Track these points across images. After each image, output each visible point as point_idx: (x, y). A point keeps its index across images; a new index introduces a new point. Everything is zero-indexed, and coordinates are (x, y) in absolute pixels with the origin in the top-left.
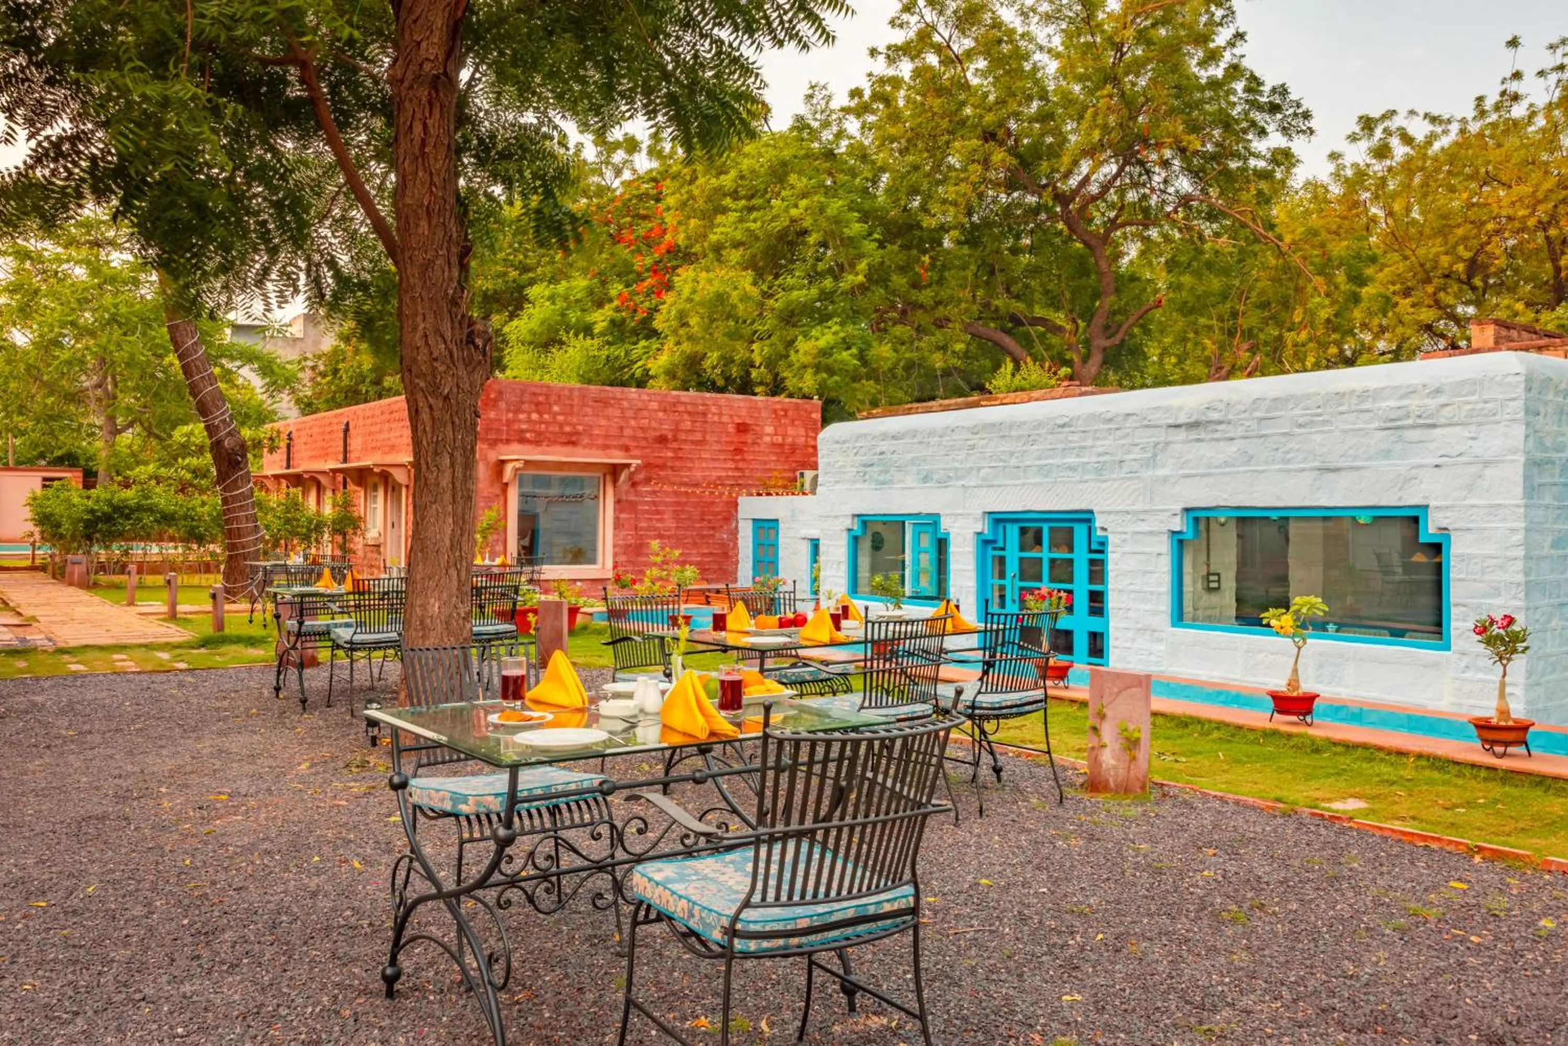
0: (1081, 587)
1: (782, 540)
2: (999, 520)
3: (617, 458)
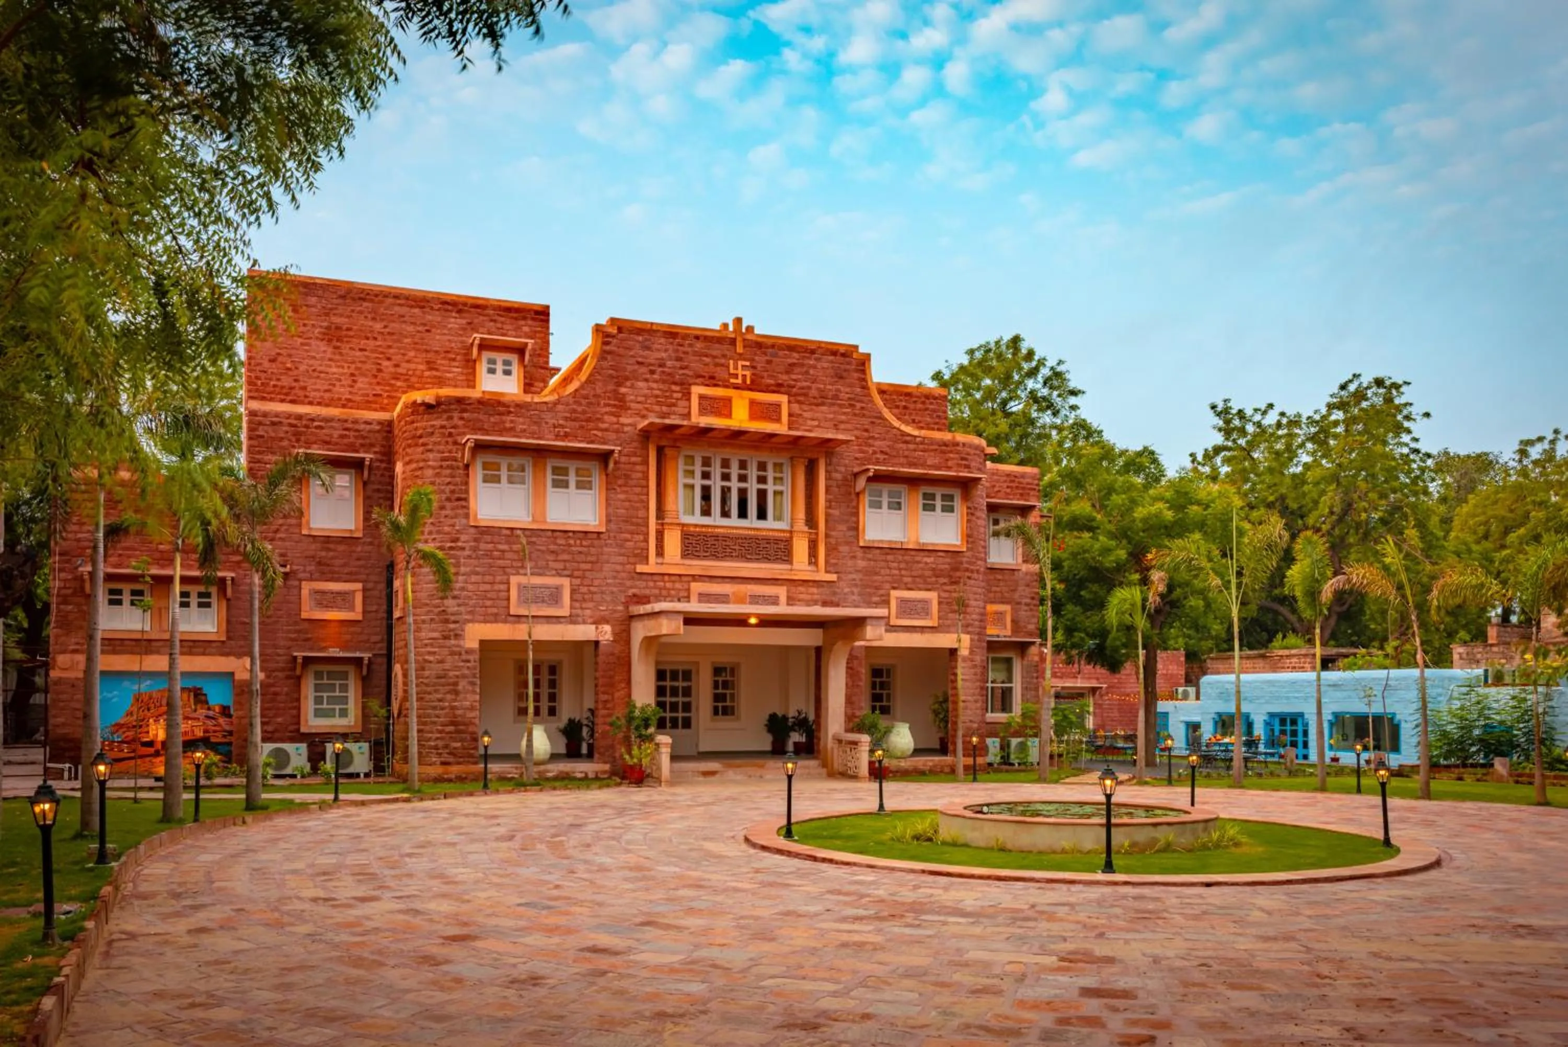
0: (1300, 739)
1: (1170, 722)
2: (1272, 715)
3: (1095, 684)
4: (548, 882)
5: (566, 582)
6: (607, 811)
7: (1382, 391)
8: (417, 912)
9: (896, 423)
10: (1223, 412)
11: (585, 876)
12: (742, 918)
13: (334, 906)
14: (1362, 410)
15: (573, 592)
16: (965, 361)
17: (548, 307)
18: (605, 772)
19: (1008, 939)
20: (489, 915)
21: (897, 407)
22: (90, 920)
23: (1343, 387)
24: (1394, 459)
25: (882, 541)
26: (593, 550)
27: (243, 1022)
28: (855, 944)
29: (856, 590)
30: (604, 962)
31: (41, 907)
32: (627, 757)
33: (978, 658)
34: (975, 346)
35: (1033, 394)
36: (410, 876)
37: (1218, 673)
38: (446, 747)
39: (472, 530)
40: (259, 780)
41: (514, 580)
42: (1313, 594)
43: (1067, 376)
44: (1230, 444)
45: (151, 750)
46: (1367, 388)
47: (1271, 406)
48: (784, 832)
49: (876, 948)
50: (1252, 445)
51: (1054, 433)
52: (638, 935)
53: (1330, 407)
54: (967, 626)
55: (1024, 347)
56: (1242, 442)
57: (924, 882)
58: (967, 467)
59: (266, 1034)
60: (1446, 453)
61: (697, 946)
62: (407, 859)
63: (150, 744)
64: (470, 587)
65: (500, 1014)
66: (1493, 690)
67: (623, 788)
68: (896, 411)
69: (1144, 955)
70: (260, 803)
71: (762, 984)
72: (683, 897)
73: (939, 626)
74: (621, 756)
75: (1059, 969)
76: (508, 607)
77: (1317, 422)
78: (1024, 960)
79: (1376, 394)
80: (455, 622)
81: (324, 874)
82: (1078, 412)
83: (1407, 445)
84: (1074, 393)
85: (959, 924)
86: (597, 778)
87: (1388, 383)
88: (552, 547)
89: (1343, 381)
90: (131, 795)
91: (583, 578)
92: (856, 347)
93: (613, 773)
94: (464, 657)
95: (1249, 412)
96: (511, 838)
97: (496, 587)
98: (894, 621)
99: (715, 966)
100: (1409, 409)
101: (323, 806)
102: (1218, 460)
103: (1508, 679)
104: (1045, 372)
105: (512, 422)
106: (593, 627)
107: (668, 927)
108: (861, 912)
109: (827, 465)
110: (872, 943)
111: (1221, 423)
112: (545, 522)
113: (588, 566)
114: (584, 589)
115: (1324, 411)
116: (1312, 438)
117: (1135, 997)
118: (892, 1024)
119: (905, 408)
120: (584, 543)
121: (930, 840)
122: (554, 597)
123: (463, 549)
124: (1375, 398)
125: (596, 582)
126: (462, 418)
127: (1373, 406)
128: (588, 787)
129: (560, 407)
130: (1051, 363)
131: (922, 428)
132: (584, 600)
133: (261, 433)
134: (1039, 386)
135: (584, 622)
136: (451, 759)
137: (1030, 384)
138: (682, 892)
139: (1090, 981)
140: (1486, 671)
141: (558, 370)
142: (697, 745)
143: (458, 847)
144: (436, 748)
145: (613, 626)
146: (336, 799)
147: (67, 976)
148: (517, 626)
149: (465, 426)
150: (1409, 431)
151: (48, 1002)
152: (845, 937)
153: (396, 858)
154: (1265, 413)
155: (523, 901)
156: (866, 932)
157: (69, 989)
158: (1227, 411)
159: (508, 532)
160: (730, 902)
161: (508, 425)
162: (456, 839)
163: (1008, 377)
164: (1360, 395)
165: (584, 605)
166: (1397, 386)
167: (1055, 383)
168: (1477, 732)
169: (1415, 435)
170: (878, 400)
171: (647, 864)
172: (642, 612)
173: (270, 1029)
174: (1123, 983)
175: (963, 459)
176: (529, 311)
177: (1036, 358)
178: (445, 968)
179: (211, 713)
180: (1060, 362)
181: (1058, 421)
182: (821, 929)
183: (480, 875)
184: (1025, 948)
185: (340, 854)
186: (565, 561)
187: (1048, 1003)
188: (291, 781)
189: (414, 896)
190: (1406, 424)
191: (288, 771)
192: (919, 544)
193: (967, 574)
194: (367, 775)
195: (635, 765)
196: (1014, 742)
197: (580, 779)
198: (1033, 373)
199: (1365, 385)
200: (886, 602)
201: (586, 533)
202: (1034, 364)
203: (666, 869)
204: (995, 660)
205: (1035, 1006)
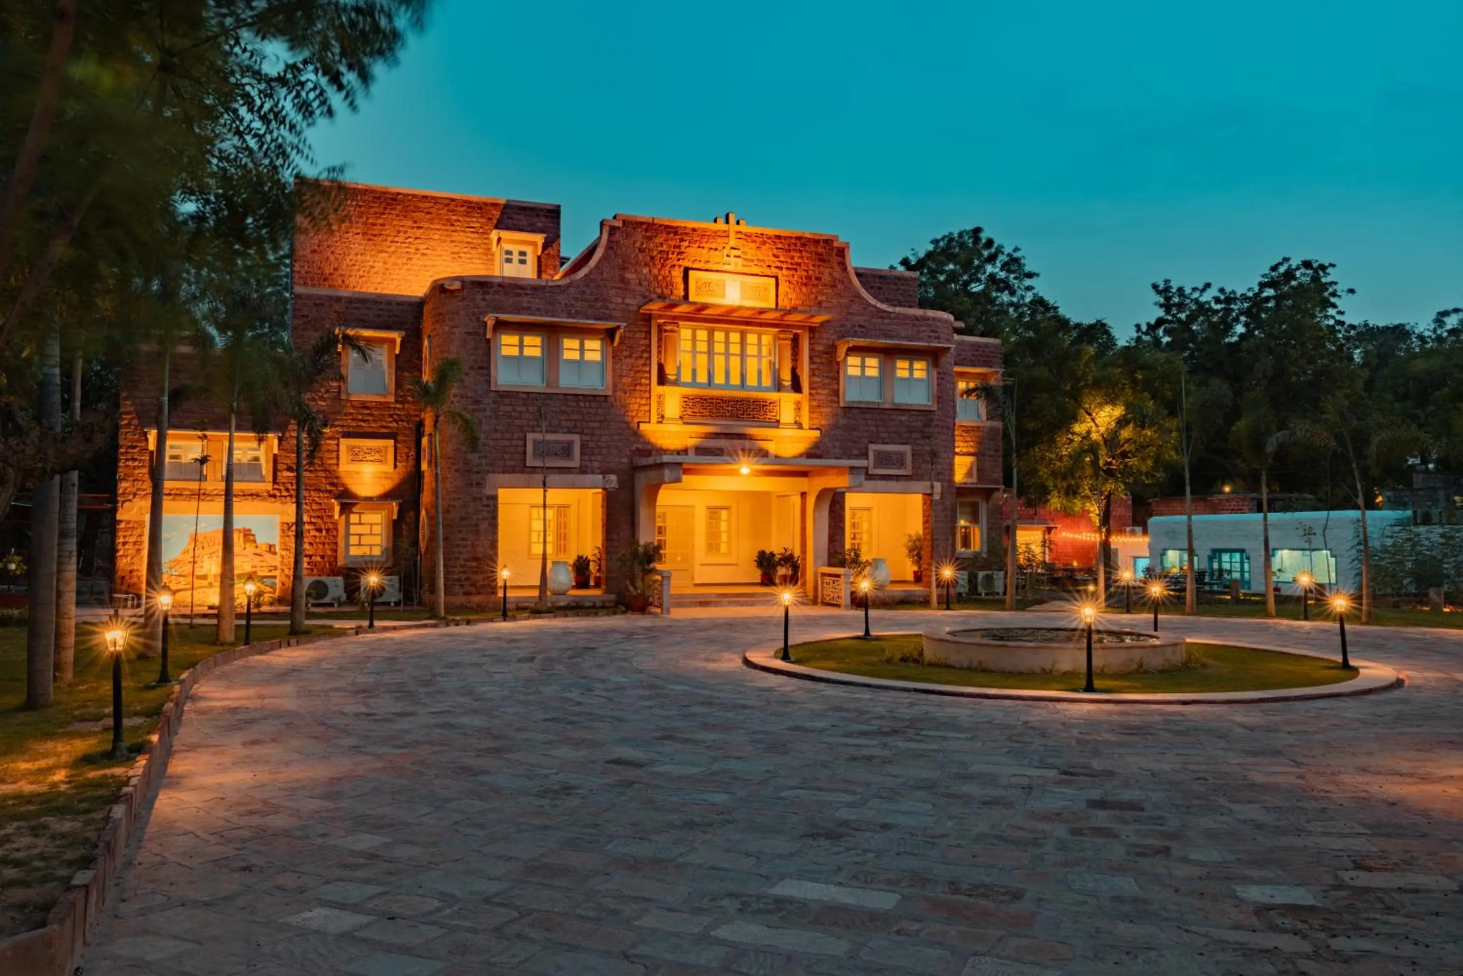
1: (1120, 557)
2: (1215, 551)
3: (1050, 524)
4: (571, 700)
5: (576, 438)
6: (616, 636)
7: (1309, 272)
8: (451, 726)
9: (873, 301)
10: (1164, 291)
11: (603, 693)
12: (755, 733)
13: (375, 720)
14: (1292, 288)
15: (583, 446)
16: (931, 247)
17: (559, 206)
18: (609, 601)
19: (1008, 752)
20: (519, 730)
21: (872, 288)
22: (154, 733)
23: (1274, 268)
24: (1321, 329)
25: (860, 402)
26: (600, 411)
27: (298, 829)
28: (863, 757)
29: (837, 444)
30: (630, 773)
31: (110, 722)
32: (631, 588)
33: (948, 503)
34: (939, 237)
35: (992, 276)
36: (442, 692)
37: (1162, 514)
38: (468, 579)
39: (493, 394)
40: (303, 609)
41: (530, 437)
42: (1258, 446)
43: (1023, 261)
44: (1170, 318)
45: (205, 583)
46: (1298, 268)
47: (1208, 285)
48: (781, 654)
49: (884, 761)
50: (1192, 318)
51: (1011, 310)
52: (659, 749)
53: (1262, 286)
54: (939, 474)
55: (984, 236)
56: (1183, 316)
57: (918, 700)
58: (938, 338)
59: (320, 840)
60: (1366, 325)
61: (716, 759)
62: (439, 678)
63: (204, 577)
64: (491, 443)
65: (538, 822)
66: (1422, 529)
67: (628, 615)
68: (873, 291)
69: (1141, 769)
70: (303, 628)
71: (783, 794)
72: (695, 714)
73: (913, 475)
74: (626, 587)
75: (1061, 782)
76: (525, 460)
77: (1250, 298)
78: (1027, 773)
79: (1304, 275)
80: (478, 473)
81: (364, 691)
82: (1035, 291)
83: (1333, 317)
84: (1030, 275)
85: (958, 739)
86: (603, 607)
87: (1315, 265)
88: (564, 408)
89: (1273, 263)
90: (188, 621)
91: (592, 435)
92: (836, 237)
93: (618, 603)
94: (485, 502)
95: (1188, 291)
96: (532, 659)
97: (514, 443)
98: (872, 471)
99: (736, 778)
100: (1335, 287)
101: (358, 631)
102: (1161, 332)
103: (1435, 519)
104: (1002, 258)
105: (529, 302)
106: (601, 477)
107: (687, 741)
108: (865, 727)
109: (810, 339)
110: (879, 757)
111: (1162, 300)
112: (558, 387)
113: (596, 425)
114: (592, 444)
115: (1256, 289)
116: (1247, 313)
117: (1142, 810)
118: (912, 834)
119: (879, 288)
120: (593, 404)
121: (916, 661)
122: (566, 451)
123: (485, 410)
124: (1303, 276)
125: (604, 439)
126: (484, 300)
127: (1300, 284)
128: (596, 614)
129: (572, 290)
130: (1008, 250)
131: (895, 306)
132: (593, 454)
133: (306, 313)
134: (997, 270)
135: (593, 473)
136: (473, 589)
137: (989, 269)
138: (695, 709)
139: (1096, 794)
140: (1415, 513)
141: (568, 259)
142: (693, 578)
143: (484, 667)
144: (459, 580)
145: (618, 476)
146: (371, 625)
147: (135, 786)
148: (532, 476)
149: (488, 306)
150: (1334, 306)
151: (119, 811)
152: (853, 751)
153: (428, 678)
154: (1203, 290)
155: (548, 716)
156: (872, 747)
157: (137, 798)
158: (1167, 289)
159: (525, 396)
160: (742, 718)
161: (525, 305)
162: (482, 660)
163: (970, 262)
164: (1289, 275)
165: (593, 458)
166: (1323, 267)
167: (1013, 268)
168: (1409, 565)
169: (1340, 308)
170: (856, 281)
171: (659, 683)
172: (644, 463)
173: (323, 835)
174: (1127, 795)
175: (932, 331)
176: (542, 210)
177: (995, 245)
178: (482, 778)
179: (258, 551)
180: (1016, 249)
181: (1015, 300)
182: (829, 744)
183: (506, 692)
184: (1026, 762)
185: (378, 674)
186: (576, 421)
187: (1058, 814)
188: (330, 609)
189: (448, 712)
190: (1333, 300)
191: (327, 600)
192: (894, 404)
193: (938, 429)
194: (397, 604)
195: (640, 595)
196: (981, 574)
197: (589, 608)
198: (992, 259)
199: (1294, 267)
200: (865, 455)
201: (595, 396)
202: (993, 250)
203: (676, 687)
204: (962, 504)
205: (1047, 817)
